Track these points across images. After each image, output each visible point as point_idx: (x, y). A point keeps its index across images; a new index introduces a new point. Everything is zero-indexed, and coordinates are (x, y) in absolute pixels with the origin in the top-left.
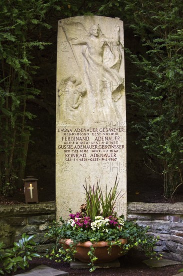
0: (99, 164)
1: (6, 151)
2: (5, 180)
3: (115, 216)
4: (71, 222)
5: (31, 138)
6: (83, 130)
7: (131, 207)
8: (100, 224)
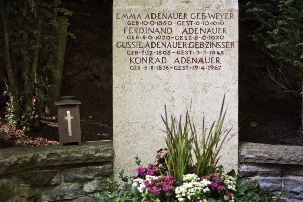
0: (189, 76)
1: (24, 52)
2: (24, 103)
3: (220, 172)
4: (139, 184)
5: (69, 29)
6: (161, 15)
7: (244, 152)
8: (192, 190)
